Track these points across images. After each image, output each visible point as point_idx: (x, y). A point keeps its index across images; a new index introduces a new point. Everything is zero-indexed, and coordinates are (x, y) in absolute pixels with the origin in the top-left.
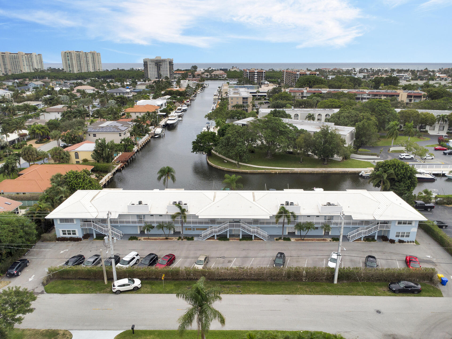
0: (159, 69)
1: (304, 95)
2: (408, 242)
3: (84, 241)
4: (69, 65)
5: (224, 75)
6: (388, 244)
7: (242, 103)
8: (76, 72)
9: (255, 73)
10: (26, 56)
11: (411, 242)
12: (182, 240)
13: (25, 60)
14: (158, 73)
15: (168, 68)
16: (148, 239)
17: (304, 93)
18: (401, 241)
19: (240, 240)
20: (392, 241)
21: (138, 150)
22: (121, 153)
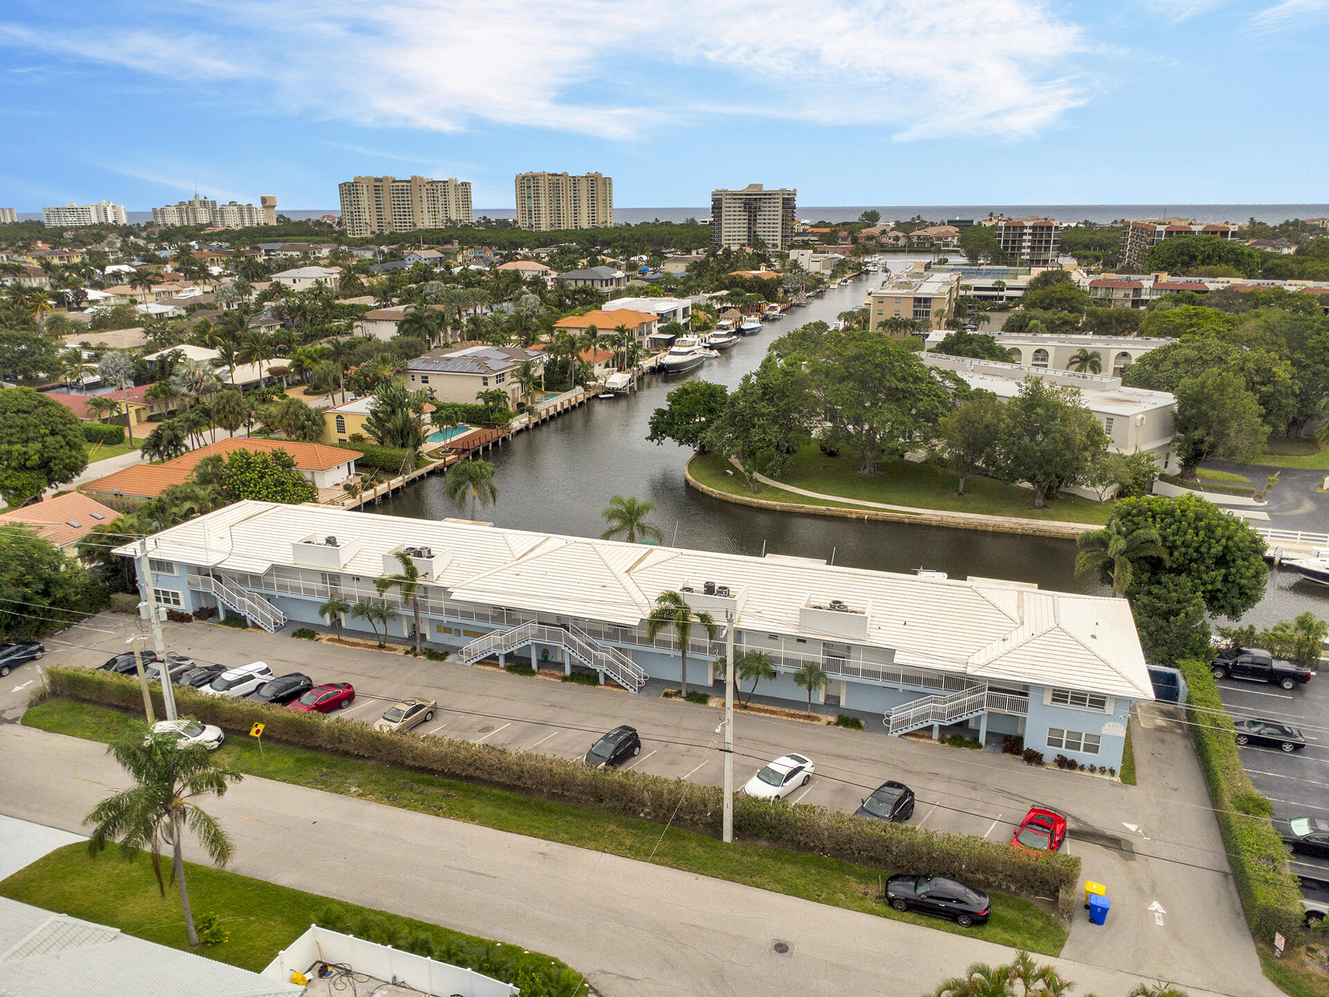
0: (752, 220)
1: (1143, 297)
2: (1092, 769)
3: (196, 623)
4: (530, 211)
5: (950, 239)
6: (1016, 764)
7: (910, 316)
8: (544, 227)
9: (1025, 231)
10: (429, 186)
11: (1103, 770)
12: (416, 655)
13: (425, 198)
14: (749, 232)
15: (780, 217)
16: (339, 641)
17: (1143, 291)
18: (1063, 762)
19: (565, 679)
20: (1034, 758)
21: (527, 428)
22: (474, 429)
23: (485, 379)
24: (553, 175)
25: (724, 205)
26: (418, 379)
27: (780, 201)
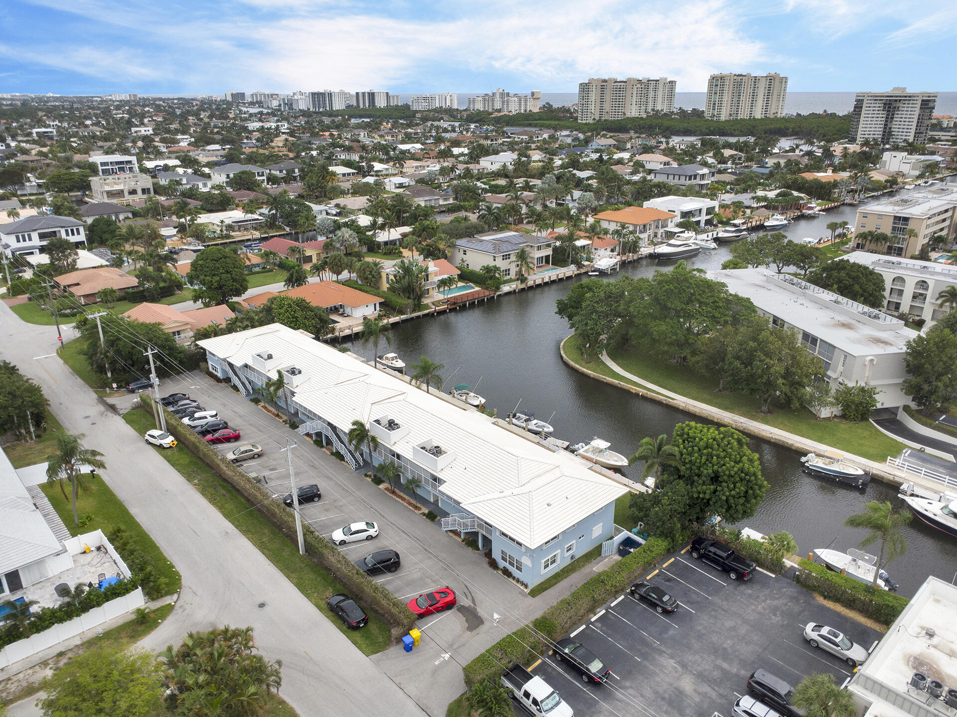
0: (889, 118)
2: (518, 581)
3: (223, 384)
4: (715, 104)
7: (889, 231)
8: (724, 116)
11: (523, 584)
12: (286, 423)
13: (634, 95)
14: (885, 128)
15: (916, 117)
16: (266, 408)
18: (507, 572)
19: (332, 454)
21: (515, 291)
22: (477, 289)
23: (494, 257)
24: (739, 75)
25: (864, 105)
26: (462, 252)
27: (919, 102)
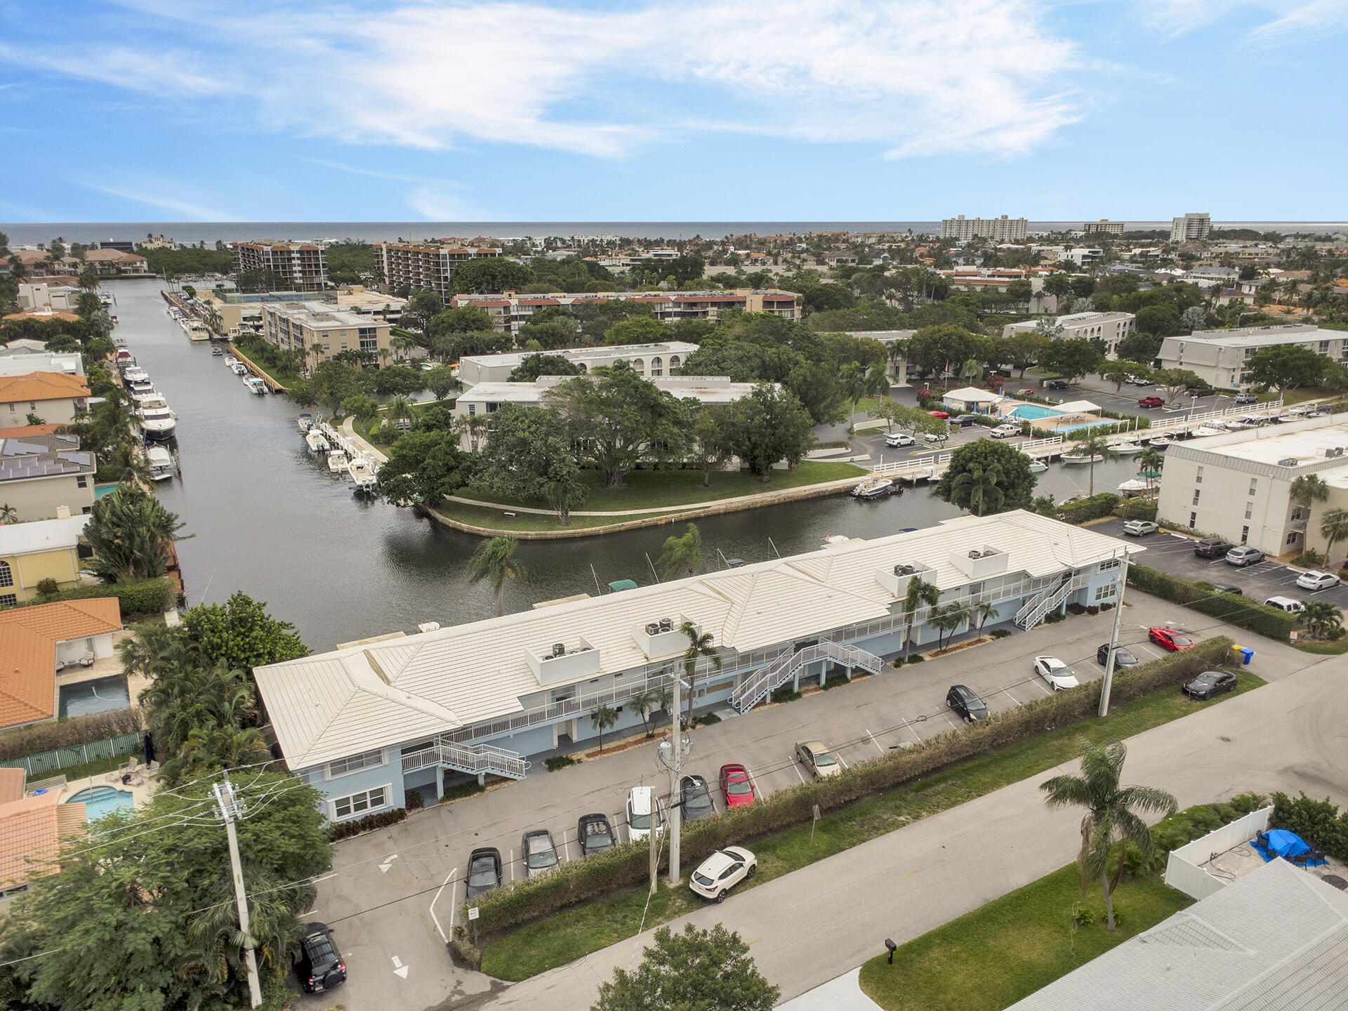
1: (513, 314)
2: (1114, 605)
3: (413, 816)
5: (138, 264)
9: (293, 255)
12: (693, 727)
17: (511, 308)
19: (825, 688)
20: (1093, 611)
